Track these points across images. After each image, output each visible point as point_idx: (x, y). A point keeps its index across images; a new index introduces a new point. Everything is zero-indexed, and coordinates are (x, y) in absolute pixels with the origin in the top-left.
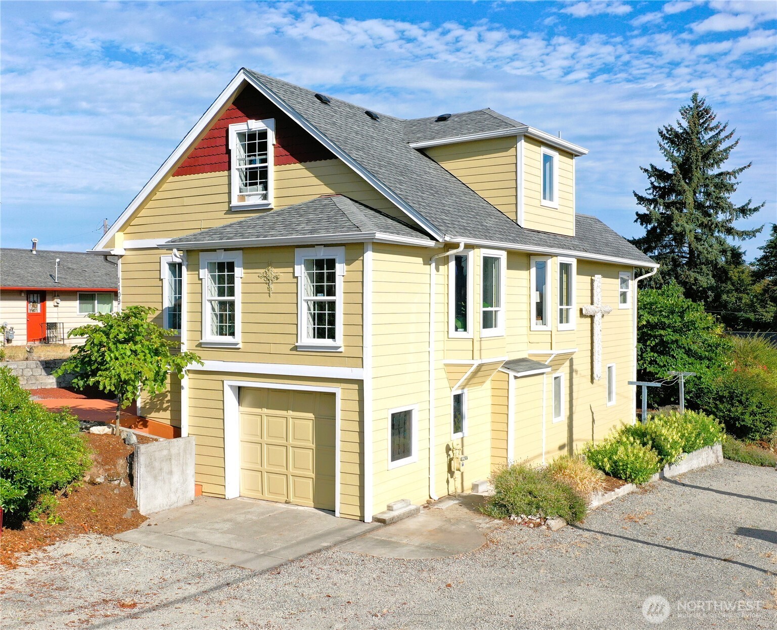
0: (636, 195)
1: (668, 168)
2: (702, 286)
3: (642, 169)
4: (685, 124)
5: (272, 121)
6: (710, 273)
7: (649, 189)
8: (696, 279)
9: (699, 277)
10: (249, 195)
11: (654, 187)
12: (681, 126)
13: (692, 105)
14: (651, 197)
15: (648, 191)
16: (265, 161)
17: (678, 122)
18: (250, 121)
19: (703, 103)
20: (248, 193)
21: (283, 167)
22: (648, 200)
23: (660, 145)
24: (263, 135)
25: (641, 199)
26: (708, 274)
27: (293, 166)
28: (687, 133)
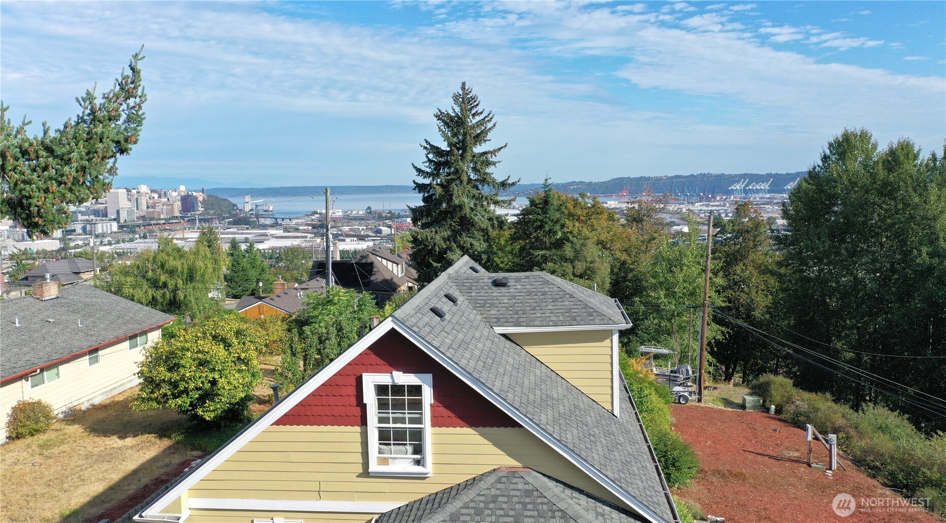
0: (415, 167)
1: (444, 146)
2: (477, 250)
3: (421, 146)
4: (458, 109)
5: (429, 377)
6: (482, 238)
7: (426, 162)
8: (471, 244)
9: (475, 243)
10: (395, 458)
11: (430, 161)
12: (455, 112)
13: (461, 92)
14: (429, 170)
15: (425, 164)
16: (419, 421)
17: (451, 108)
18: (394, 373)
19: (470, 92)
20: (393, 456)
21: (444, 430)
22: (427, 173)
23: (439, 128)
24: (416, 390)
25: (419, 171)
26: (480, 240)
27: (458, 430)
28: (459, 117)
